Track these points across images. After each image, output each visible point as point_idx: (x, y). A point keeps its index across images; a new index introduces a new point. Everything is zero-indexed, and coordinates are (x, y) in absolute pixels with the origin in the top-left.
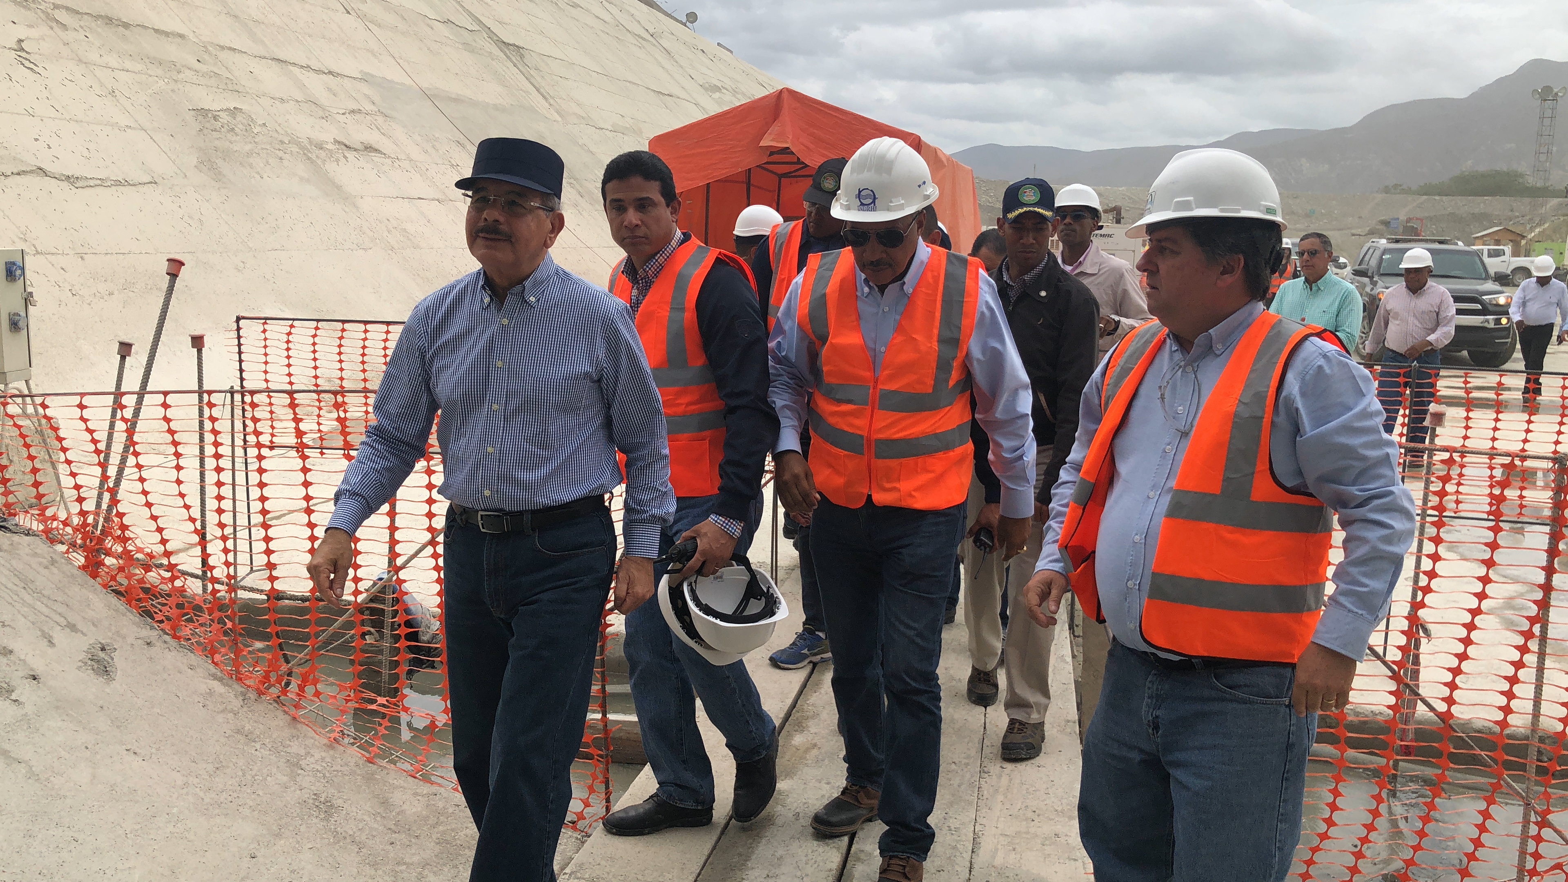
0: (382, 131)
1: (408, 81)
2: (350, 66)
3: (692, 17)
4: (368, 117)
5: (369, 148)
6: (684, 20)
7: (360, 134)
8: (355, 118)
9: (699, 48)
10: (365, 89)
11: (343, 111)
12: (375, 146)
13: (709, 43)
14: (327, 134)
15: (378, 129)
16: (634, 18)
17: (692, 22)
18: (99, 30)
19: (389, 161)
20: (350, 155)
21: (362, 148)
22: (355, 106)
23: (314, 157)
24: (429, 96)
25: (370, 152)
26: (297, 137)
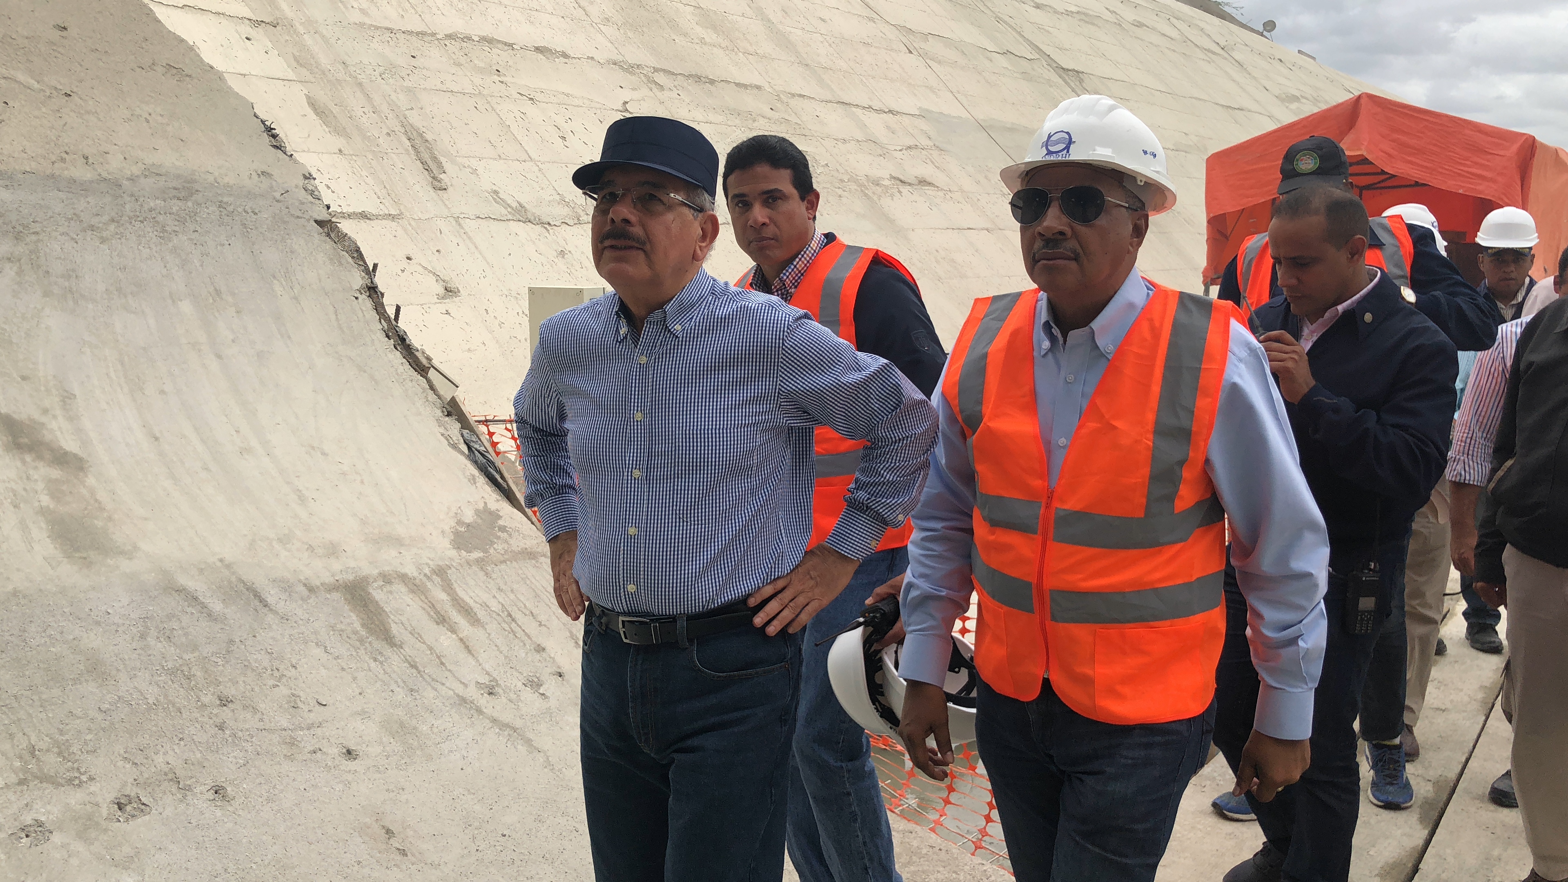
0: (937, 165)
1: (965, 114)
2: (908, 103)
3: (1270, 26)
4: (924, 152)
5: (923, 182)
6: (1261, 29)
7: (916, 168)
8: (911, 153)
9: (1277, 58)
10: (923, 125)
11: (900, 148)
12: (929, 180)
13: (1290, 52)
14: (884, 170)
15: (932, 162)
16: (1204, 32)
17: (1269, 31)
18: (689, 88)
19: (941, 194)
20: (905, 189)
21: (915, 181)
22: (911, 142)
23: (870, 194)
24: (984, 127)
25: (924, 186)
26: (856, 175)
